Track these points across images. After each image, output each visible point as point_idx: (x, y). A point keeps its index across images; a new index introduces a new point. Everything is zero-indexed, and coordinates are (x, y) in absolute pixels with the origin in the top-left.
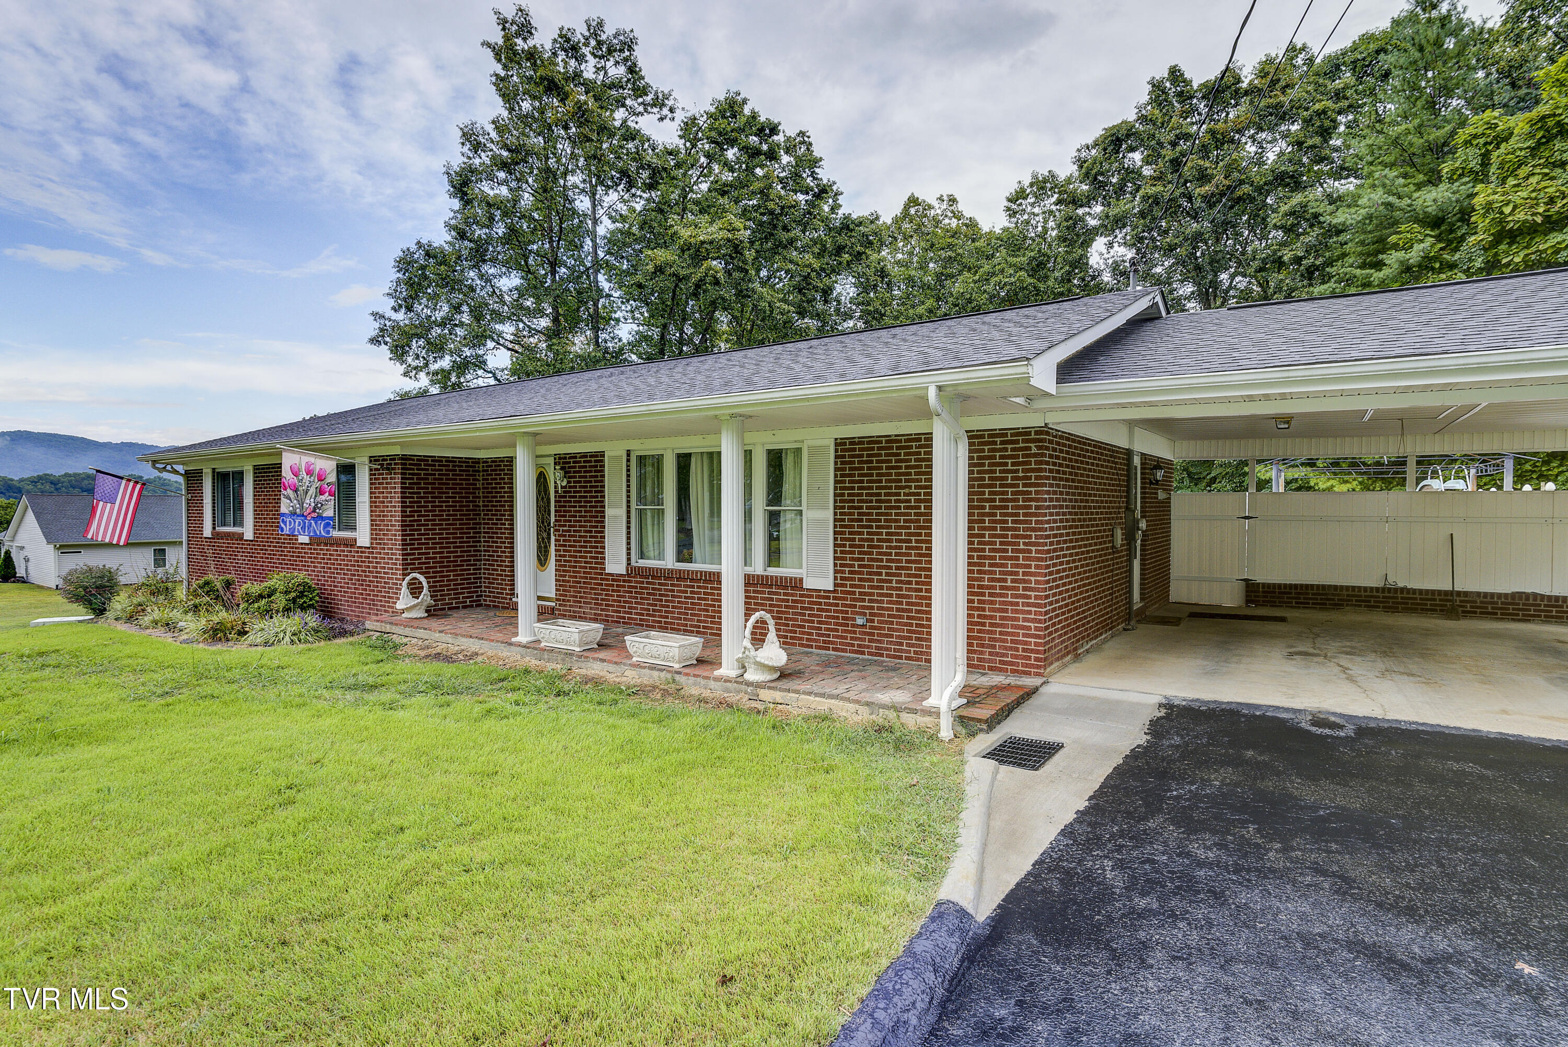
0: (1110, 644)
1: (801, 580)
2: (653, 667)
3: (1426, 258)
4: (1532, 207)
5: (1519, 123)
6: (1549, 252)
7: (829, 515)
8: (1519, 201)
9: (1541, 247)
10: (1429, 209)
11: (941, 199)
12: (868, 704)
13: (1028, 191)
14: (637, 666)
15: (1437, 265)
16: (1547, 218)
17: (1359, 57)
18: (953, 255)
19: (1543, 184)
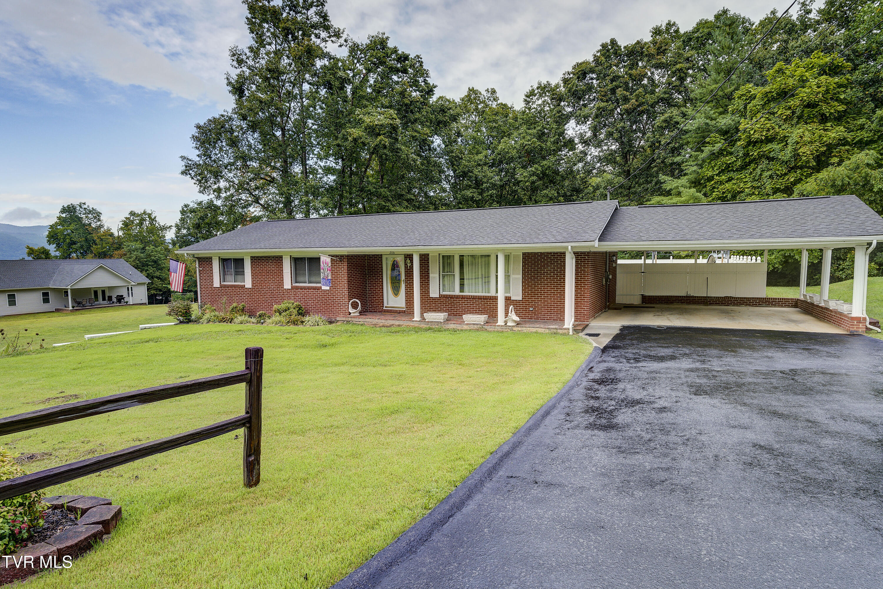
0: (602, 315)
1: (510, 297)
2: (474, 324)
3: (721, 149)
4: (761, 132)
5: (759, 91)
6: (767, 152)
7: (520, 276)
8: (757, 129)
9: (764, 150)
10: (723, 127)
11: (487, 90)
12: (548, 328)
13: (536, 92)
14: (467, 324)
15: (725, 153)
16: (766, 137)
17: (700, 35)
18: (497, 125)
19: (766, 122)
